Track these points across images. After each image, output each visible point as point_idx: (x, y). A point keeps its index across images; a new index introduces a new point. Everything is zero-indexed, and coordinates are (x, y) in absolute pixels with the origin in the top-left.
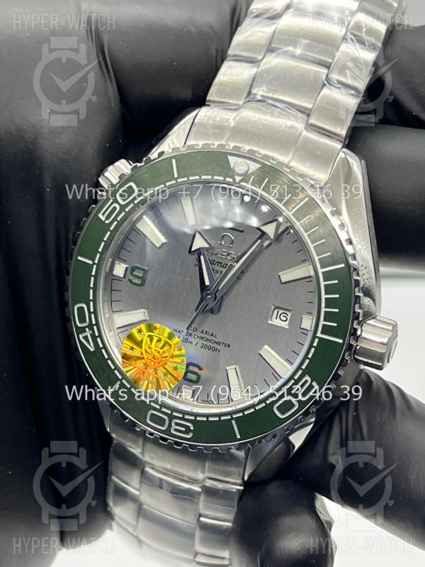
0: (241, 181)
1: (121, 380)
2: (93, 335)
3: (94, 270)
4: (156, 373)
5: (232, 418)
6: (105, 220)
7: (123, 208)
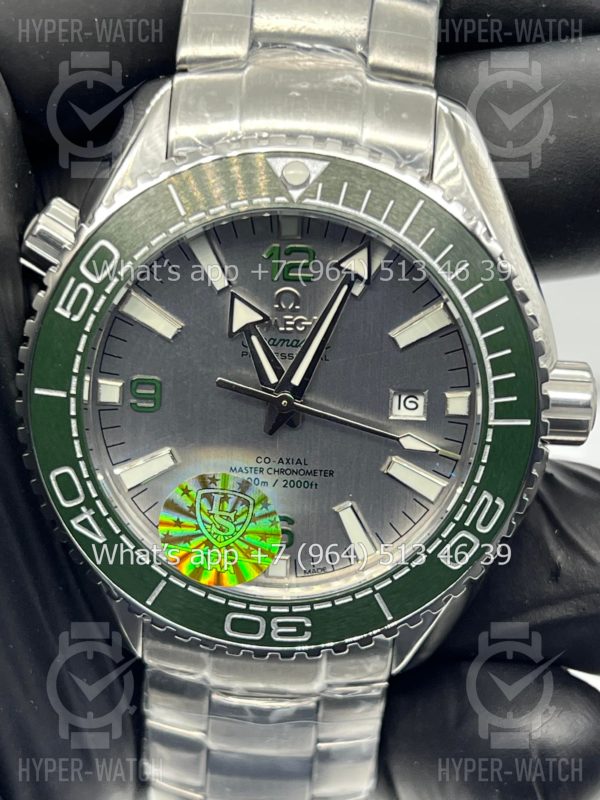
1: (166, 579)
2: (98, 517)
3: (73, 405)
4: (231, 554)
5: (375, 592)
6: (71, 316)
7: (99, 289)
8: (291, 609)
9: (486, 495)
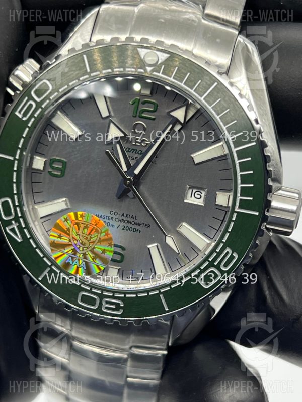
0: (153, 71)
1: (50, 267)
2: (20, 227)
3: (16, 165)
4: (85, 258)
5: (160, 293)
6: (22, 117)
7: (39, 105)
8: (113, 295)
9: (228, 250)
